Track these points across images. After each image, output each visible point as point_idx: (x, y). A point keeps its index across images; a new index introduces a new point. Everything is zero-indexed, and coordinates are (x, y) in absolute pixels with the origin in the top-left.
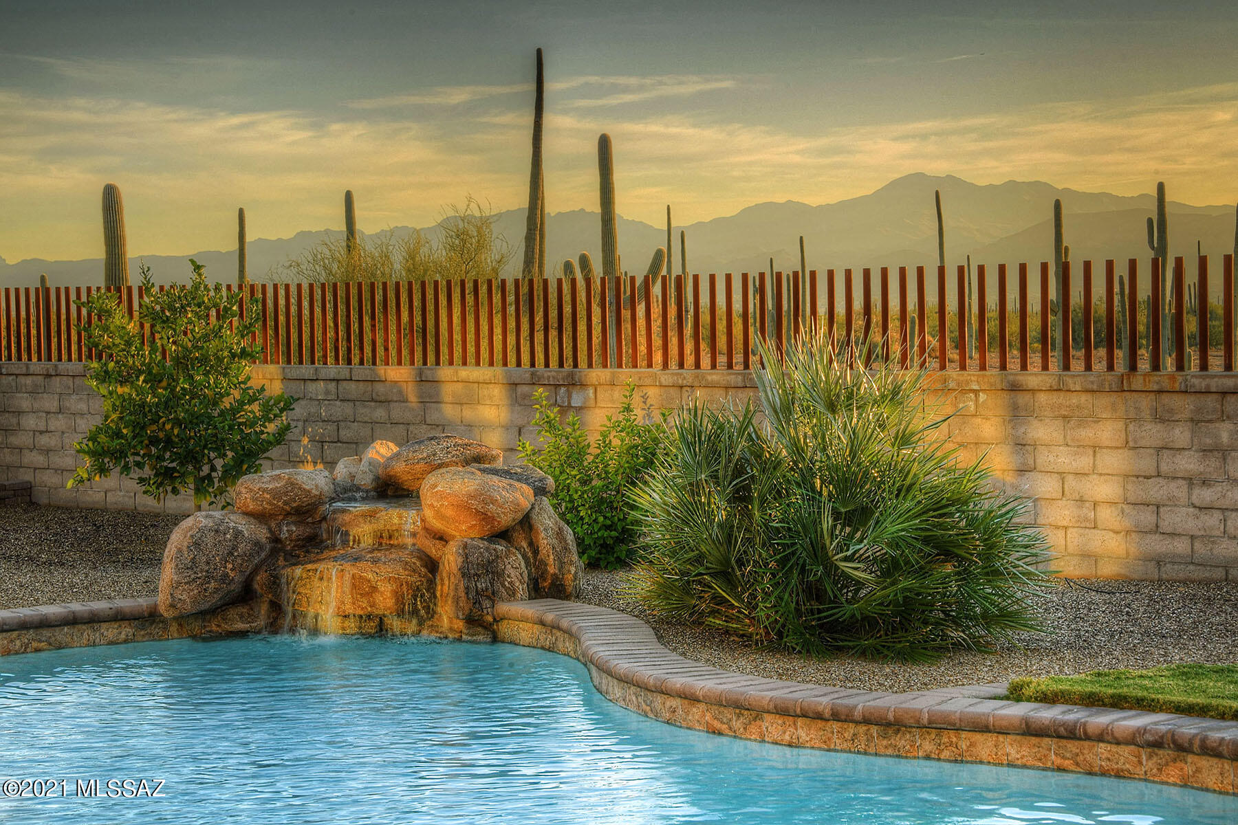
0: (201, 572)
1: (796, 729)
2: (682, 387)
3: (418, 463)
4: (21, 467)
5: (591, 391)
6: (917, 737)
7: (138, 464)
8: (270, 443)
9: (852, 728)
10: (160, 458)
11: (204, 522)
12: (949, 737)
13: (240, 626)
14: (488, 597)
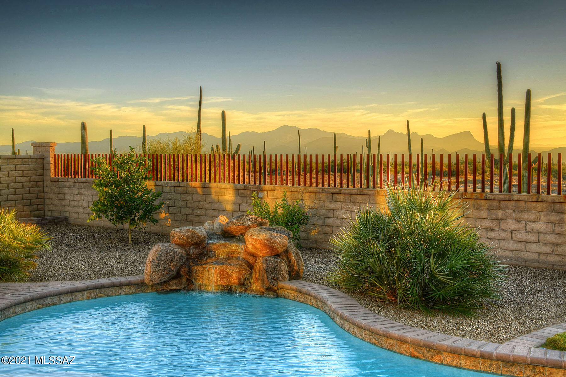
0: (161, 267)
1: (460, 360)
2: (299, 192)
3: (240, 225)
4: (65, 211)
5: (266, 193)
6: (523, 368)
7: (112, 215)
8: (156, 208)
9: (489, 362)
10: (119, 213)
11: (162, 248)
12: (539, 369)
13: (175, 287)
14: (275, 280)
